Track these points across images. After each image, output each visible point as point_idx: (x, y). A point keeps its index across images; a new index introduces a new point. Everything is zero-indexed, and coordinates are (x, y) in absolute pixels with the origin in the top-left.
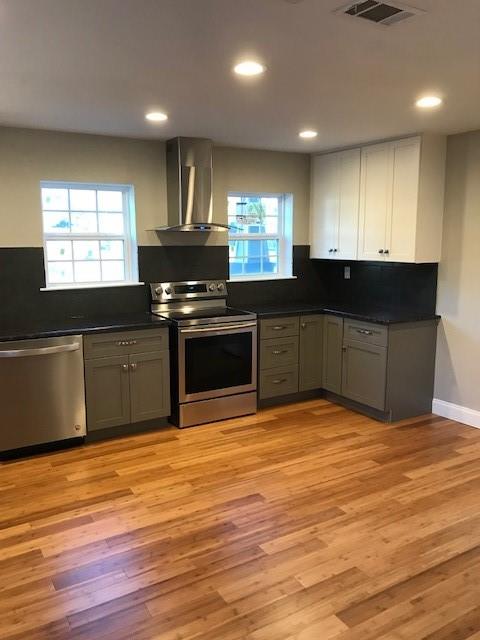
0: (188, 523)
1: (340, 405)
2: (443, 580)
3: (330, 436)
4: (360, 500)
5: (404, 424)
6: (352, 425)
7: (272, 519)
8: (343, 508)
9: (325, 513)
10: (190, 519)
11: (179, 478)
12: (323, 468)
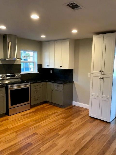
0: (17, 145)
1: (51, 105)
2: (88, 149)
3: (51, 113)
4: (63, 130)
5: (67, 108)
6: (55, 110)
7: (41, 140)
8: (59, 133)
9: (55, 135)
10: (18, 144)
11: (12, 131)
12: (51, 123)
